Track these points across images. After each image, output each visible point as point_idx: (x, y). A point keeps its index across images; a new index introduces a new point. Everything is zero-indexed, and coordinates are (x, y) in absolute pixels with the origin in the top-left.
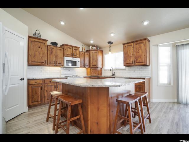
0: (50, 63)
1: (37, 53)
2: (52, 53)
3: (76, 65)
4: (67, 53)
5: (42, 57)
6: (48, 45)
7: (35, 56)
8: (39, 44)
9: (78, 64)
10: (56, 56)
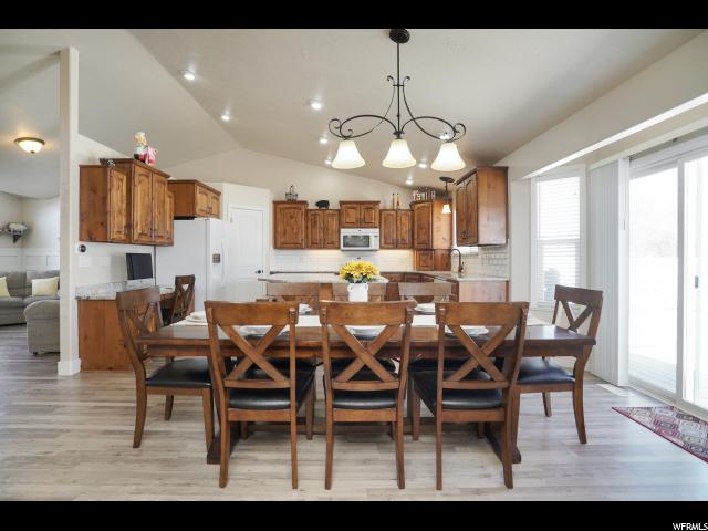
0: (313, 243)
1: (288, 228)
2: (316, 222)
3: (369, 246)
4: (348, 220)
5: (297, 233)
6: (307, 211)
7: (285, 234)
8: (292, 211)
9: (375, 243)
10: (325, 229)
